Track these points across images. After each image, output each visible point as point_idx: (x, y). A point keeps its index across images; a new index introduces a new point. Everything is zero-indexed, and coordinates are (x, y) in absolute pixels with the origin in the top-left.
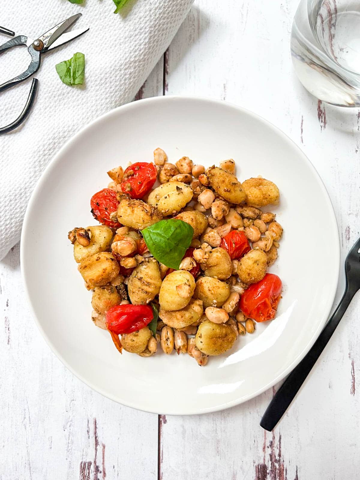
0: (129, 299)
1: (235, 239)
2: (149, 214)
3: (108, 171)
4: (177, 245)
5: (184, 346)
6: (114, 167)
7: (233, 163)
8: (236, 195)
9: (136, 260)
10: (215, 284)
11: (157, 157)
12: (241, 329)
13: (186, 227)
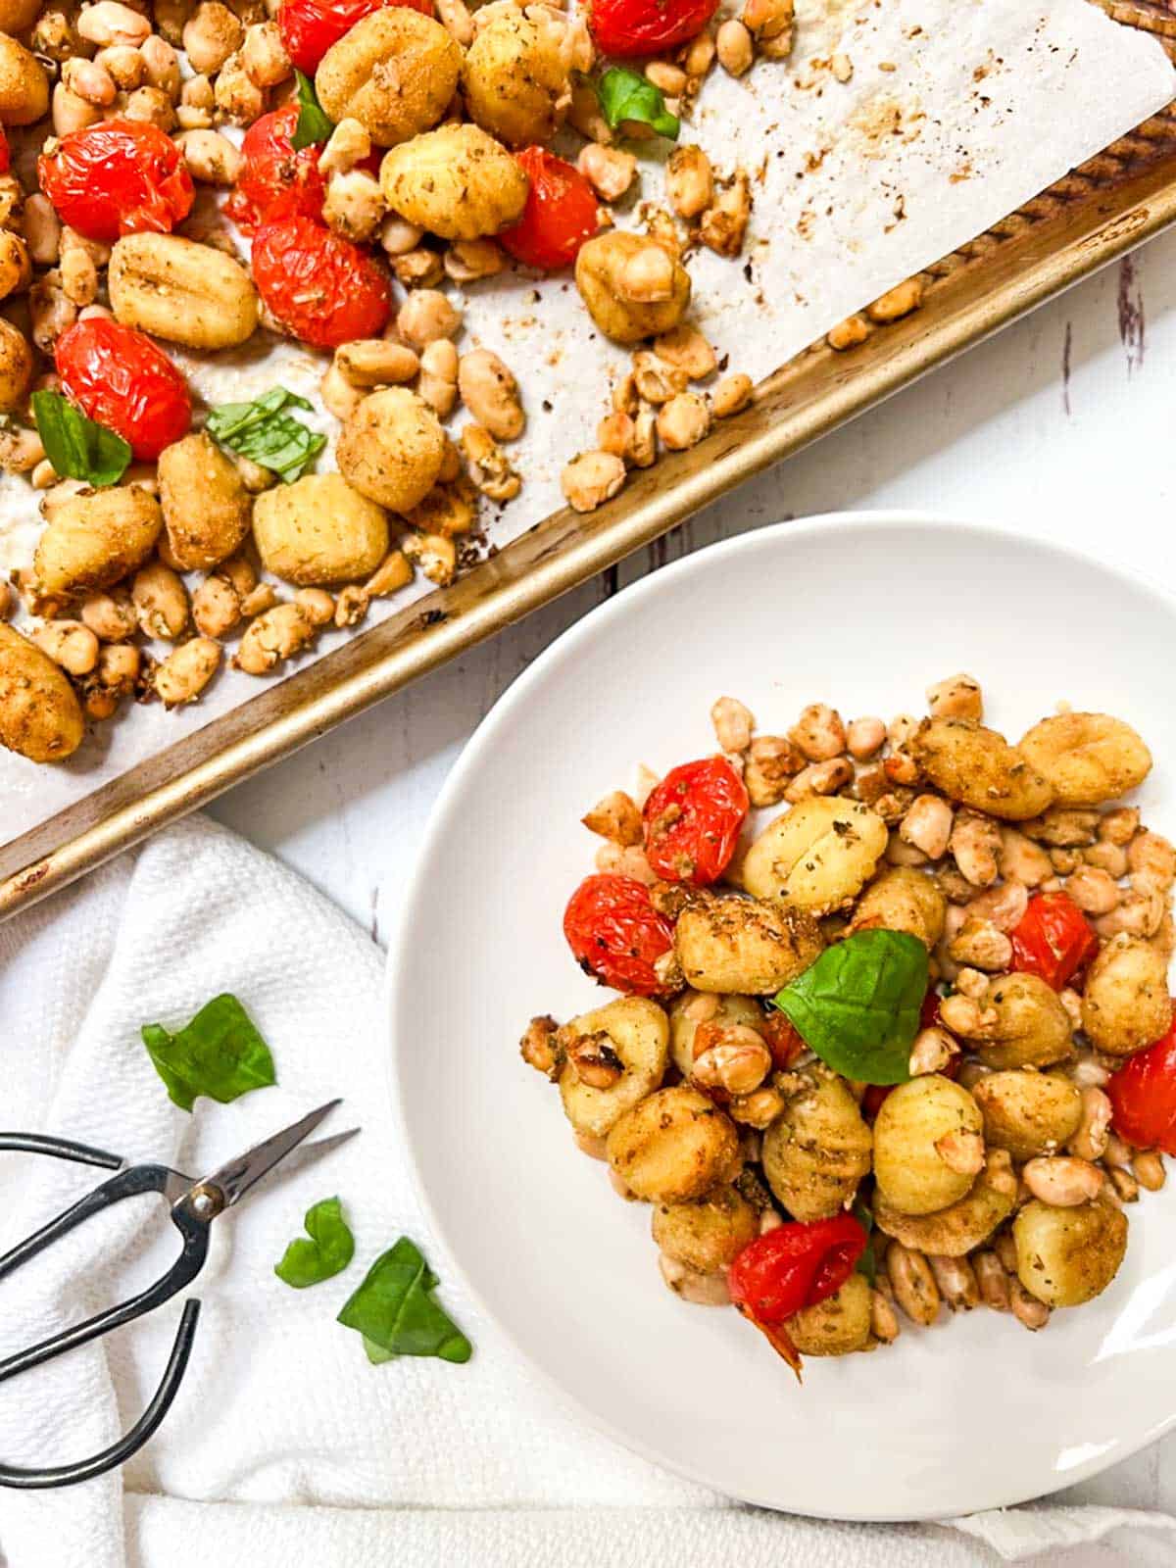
0: (779, 1208)
1: (1052, 930)
2: (786, 942)
3: (584, 816)
4: (896, 1013)
5: (970, 1289)
6: (598, 796)
7: (974, 688)
8: (1028, 800)
9: (783, 1094)
10: (1042, 1094)
11: (725, 729)
12: (1128, 1188)
13: (902, 945)
